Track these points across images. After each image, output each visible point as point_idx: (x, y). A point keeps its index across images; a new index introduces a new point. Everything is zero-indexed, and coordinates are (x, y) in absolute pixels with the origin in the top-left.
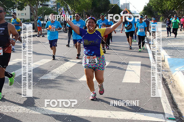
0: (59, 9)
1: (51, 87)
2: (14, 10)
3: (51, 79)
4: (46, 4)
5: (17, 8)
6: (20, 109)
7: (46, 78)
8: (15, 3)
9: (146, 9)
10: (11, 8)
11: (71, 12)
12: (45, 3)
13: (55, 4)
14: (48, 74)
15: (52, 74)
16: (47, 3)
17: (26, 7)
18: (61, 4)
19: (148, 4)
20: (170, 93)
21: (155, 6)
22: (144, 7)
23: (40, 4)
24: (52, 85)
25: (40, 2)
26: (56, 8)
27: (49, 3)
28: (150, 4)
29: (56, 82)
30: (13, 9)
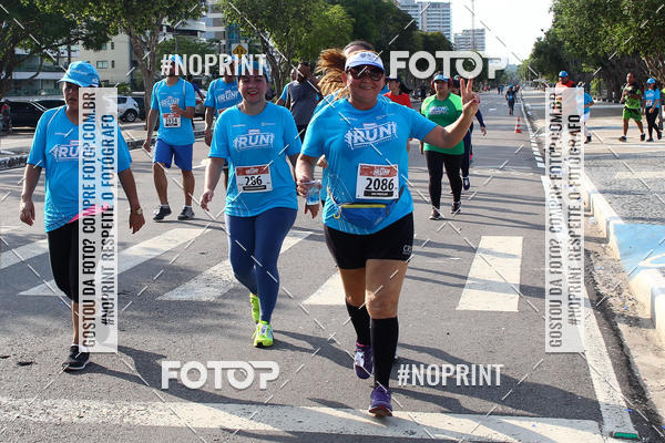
0: (234, 46)
1: (204, 329)
2: (73, 48)
3: (205, 299)
4: (187, 28)
5: (81, 42)
6: (89, 409)
7: (185, 297)
8: (73, 24)
9: (540, 50)
10: (60, 41)
11: (277, 60)
12: (184, 24)
13: (222, 29)
14: (193, 283)
15: (208, 282)
16: (192, 25)
17: (114, 38)
18: (242, 29)
19: (548, 34)
20: (621, 346)
21: (571, 41)
22: (536, 44)
23: (168, 26)
24: (208, 321)
25: (165, 21)
26: (223, 42)
27: (201, 25)
28: (555, 35)
29: (222, 310)
30: (69, 43)
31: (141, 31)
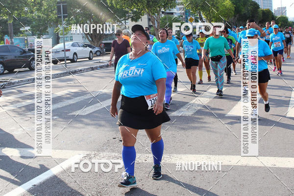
2: (127, 21)
3: (187, 115)
4: (170, 12)
5: (130, 19)
7: (180, 114)
8: (127, 12)
10: (122, 19)
12: (170, 10)
13: (183, 12)
14: (182, 109)
17: (142, 17)
18: (191, 11)
25: (163, 10)
26: (184, 16)
27: (174, 10)
30: (125, 20)
31: (154, 14)
